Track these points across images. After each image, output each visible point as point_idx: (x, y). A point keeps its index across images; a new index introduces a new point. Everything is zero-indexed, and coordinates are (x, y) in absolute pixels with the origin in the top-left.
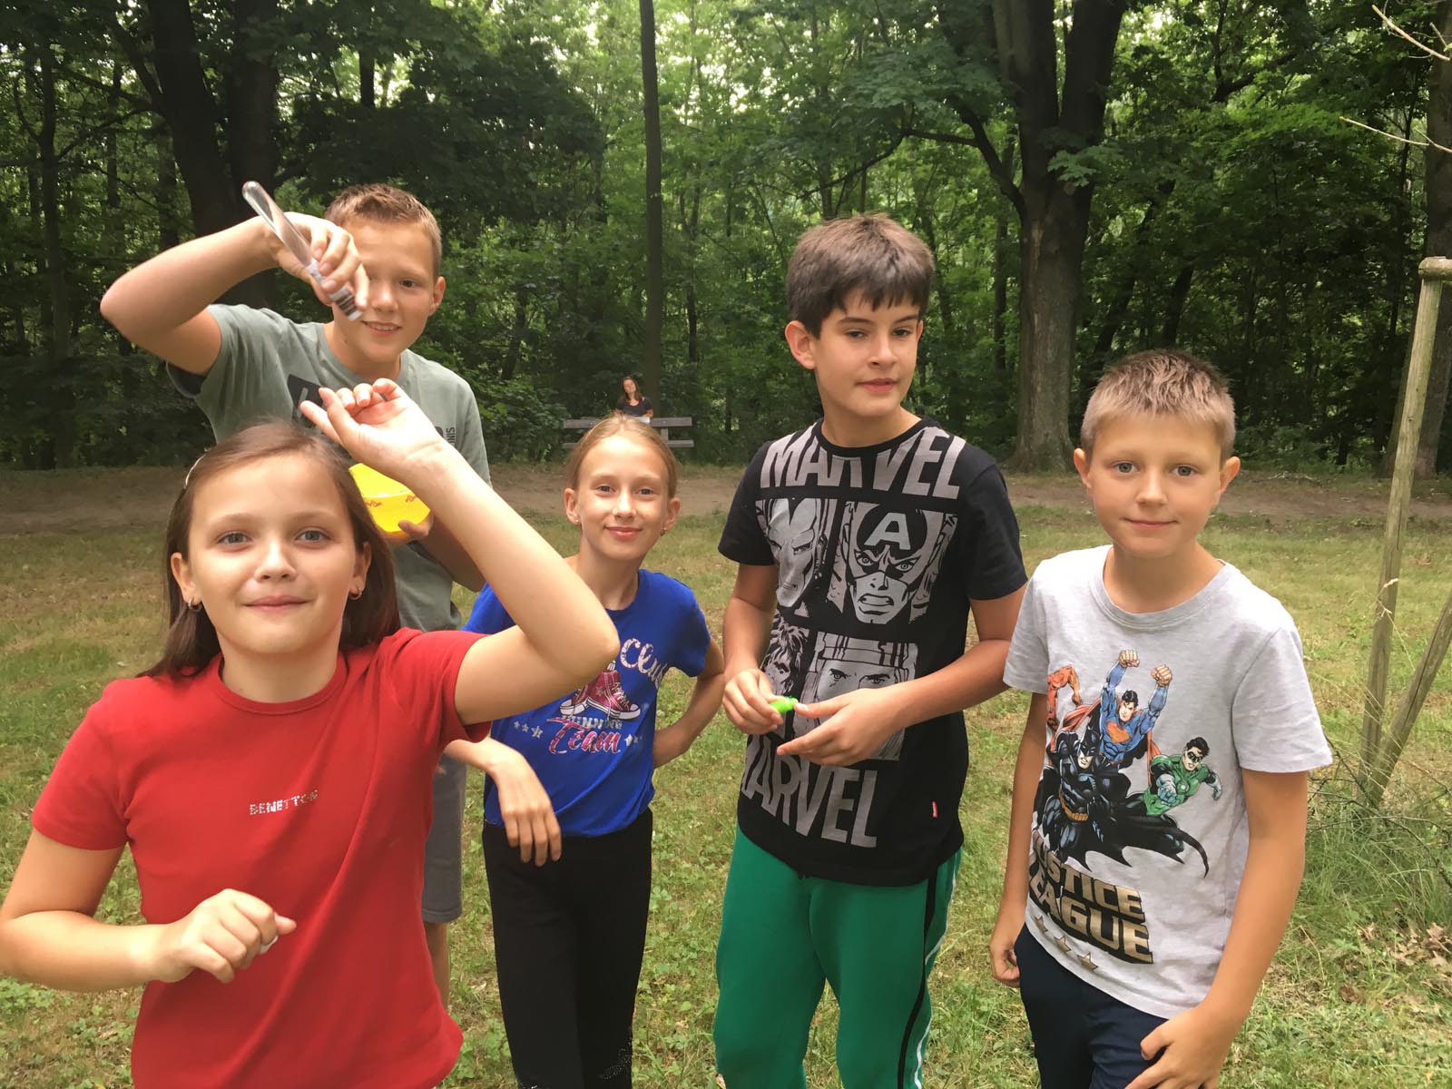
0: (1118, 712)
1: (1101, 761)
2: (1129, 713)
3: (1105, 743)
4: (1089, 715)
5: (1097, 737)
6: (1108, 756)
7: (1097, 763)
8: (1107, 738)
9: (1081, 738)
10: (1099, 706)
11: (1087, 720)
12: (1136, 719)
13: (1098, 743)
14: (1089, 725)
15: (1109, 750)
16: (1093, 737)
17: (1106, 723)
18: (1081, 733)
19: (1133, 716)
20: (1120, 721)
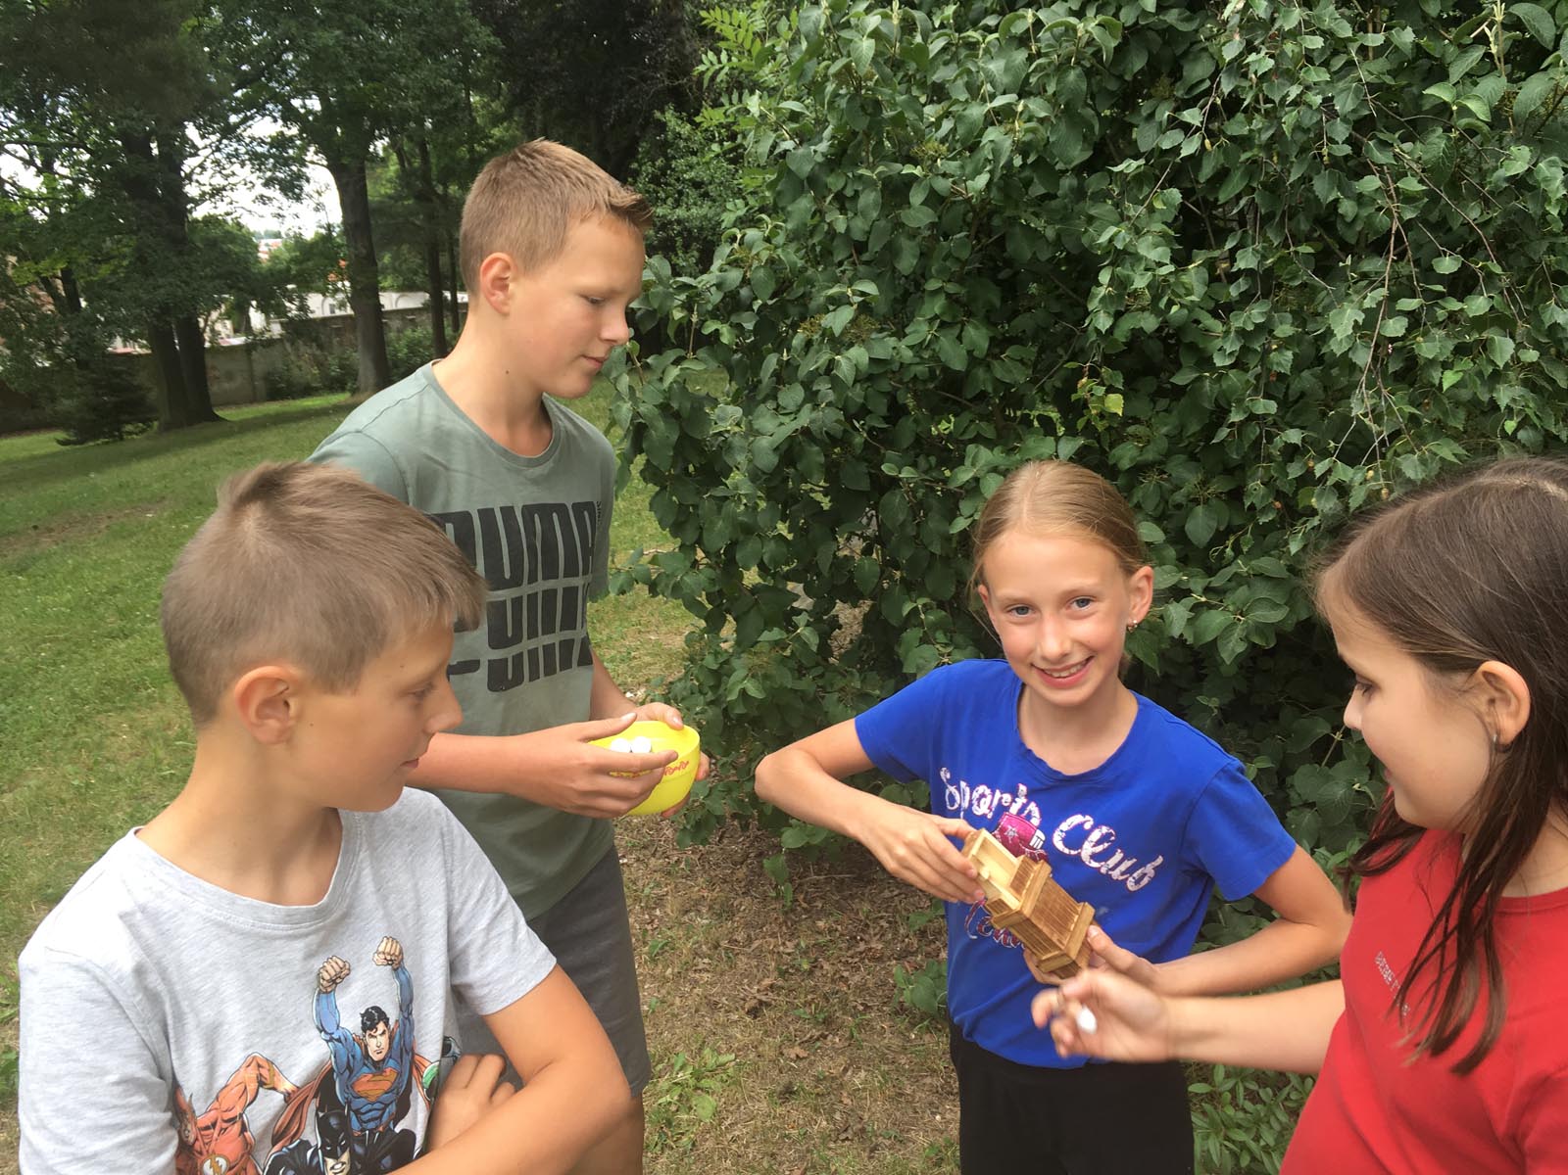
5: (340, 1115)
17: (349, 1087)
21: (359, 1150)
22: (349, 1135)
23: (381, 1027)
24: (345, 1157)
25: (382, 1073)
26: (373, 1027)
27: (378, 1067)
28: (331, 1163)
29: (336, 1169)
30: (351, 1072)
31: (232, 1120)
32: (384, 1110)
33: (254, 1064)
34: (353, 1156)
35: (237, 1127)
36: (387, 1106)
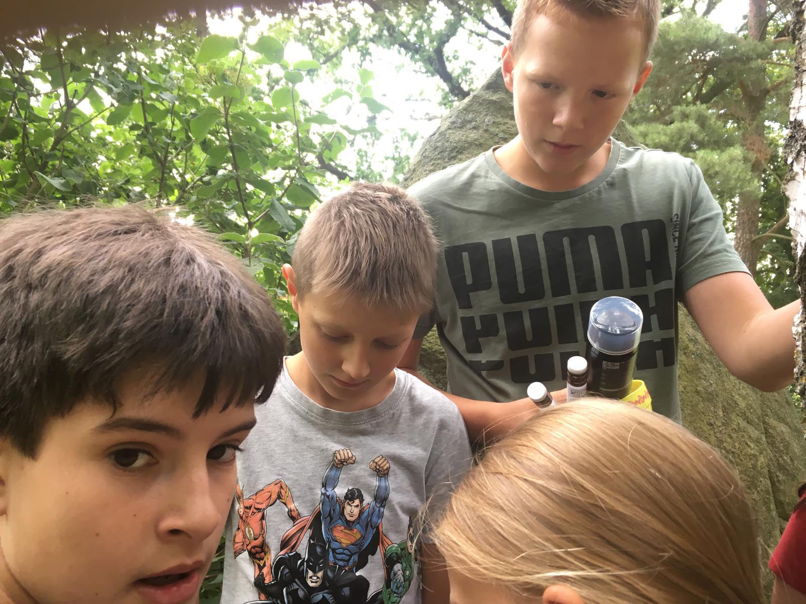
0: (342, 513)
1: (333, 571)
2: (356, 511)
3: (334, 550)
4: (310, 528)
5: (323, 548)
6: (341, 563)
7: (330, 574)
8: (334, 545)
9: (305, 555)
10: (319, 514)
11: (307, 534)
12: (365, 514)
13: (325, 553)
14: (311, 538)
15: (339, 556)
16: (318, 550)
17: (330, 530)
18: (303, 549)
19: (361, 513)
20: (347, 522)
22: (325, 563)
23: (357, 502)
24: (320, 574)
25: (351, 530)
26: (352, 499)
27: (349, 525)
28: (310, 573)
29: (313, 580)
30: (331, 519)
31: (259, 510)
32: (350, 556)
33: (279, 485)
34: (325, 576)
35: (259, 515)
36: (352, 554)
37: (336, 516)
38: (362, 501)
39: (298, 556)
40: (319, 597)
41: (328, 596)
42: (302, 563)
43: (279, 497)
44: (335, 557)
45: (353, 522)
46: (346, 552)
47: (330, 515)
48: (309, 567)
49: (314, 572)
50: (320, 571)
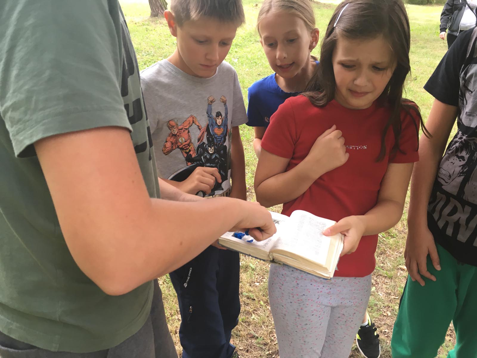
0: (216, 123)
2: (220, 120)
3: (216, 138)
4: (206, 131)
5: (212, 138)
6: (219, 142)
8: (216, 136)
9: (206, 142)
10: (208, 125)
12: (224, 121)
14: (207, 135)
15: (218, 140)
16: (210, 139)
17: (213, 130)
18: (205, 140)
19: (222, 121)
21: (216, 147)
22: (214, 143)
23: (220, 117)
24: (213, 148)
25: (220, 129)
26: (218, 116)
27: (219, 127)
28: (210, 148)
29: (211, 150)
30: (213, 126)
31: (186, 129)
32: (221, 139)
33: (192, 117)
34: (214, 148)
35: (187, 131)
36: (222, 138)
37: (214, 124)
38: (222, 117)
39: (204, 143)
40: (214, 157)
41: (217, 155)
42: (206, 146)
43: (193, 122)
44: (216, 140)
45: (220, 125)
46: (220, 137)
47: (212, 125)
48: (209, 146)
49: (211, 148)
50: (212, 147)
